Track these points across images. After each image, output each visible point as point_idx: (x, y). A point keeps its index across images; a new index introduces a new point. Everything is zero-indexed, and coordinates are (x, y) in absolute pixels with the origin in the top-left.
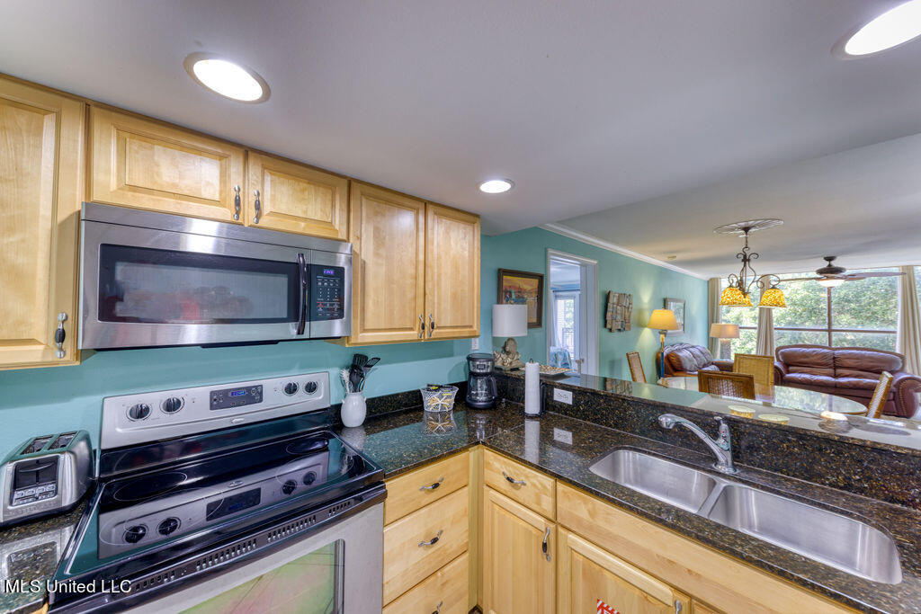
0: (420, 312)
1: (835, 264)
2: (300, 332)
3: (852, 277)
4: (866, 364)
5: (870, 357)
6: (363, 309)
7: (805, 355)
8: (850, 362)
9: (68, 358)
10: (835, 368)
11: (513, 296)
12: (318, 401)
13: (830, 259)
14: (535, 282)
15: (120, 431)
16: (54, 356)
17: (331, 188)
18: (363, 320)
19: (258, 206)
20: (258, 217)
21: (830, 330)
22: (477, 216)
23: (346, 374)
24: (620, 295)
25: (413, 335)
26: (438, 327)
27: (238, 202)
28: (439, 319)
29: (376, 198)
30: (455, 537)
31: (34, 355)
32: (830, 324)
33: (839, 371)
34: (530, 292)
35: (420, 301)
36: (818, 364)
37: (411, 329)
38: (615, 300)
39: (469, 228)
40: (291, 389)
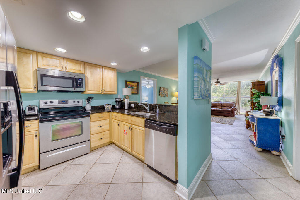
0: (101, 88)
1: (219, 81)
2: (75, 89)
3: (221, 84)
4: (228, 105)
5: (229, 104)
6: (88, 87)
7: (216, 104)
8: (225, 105)
9: (36, 91)
10: (222, 106)
11: (130, 87)
12: (80, 104)
13: (218, 79)
14: (136, 84)
15: (42, 105)
16: (34, 91)
17: (80, 64)
18: (88, 89)
19: (66, 68)
20: (66, 69)
21: (224, 98)
22: (116, 69)
23: (86, 100)
24: (164, 88)
25: (100, 92)
26: (106, 91)
27: (62, 67)
28: (106, 89)
29: (90, 66)
30: (106, 127)
31: (31, 90)
32: (224, 96)
33: (222, 107)
34: (135, 86)
35: (101, 86)
36: (219, 106)
37: (99, 91)
38: (162, 89)
39: (113, 72)
40: (74, 102)
